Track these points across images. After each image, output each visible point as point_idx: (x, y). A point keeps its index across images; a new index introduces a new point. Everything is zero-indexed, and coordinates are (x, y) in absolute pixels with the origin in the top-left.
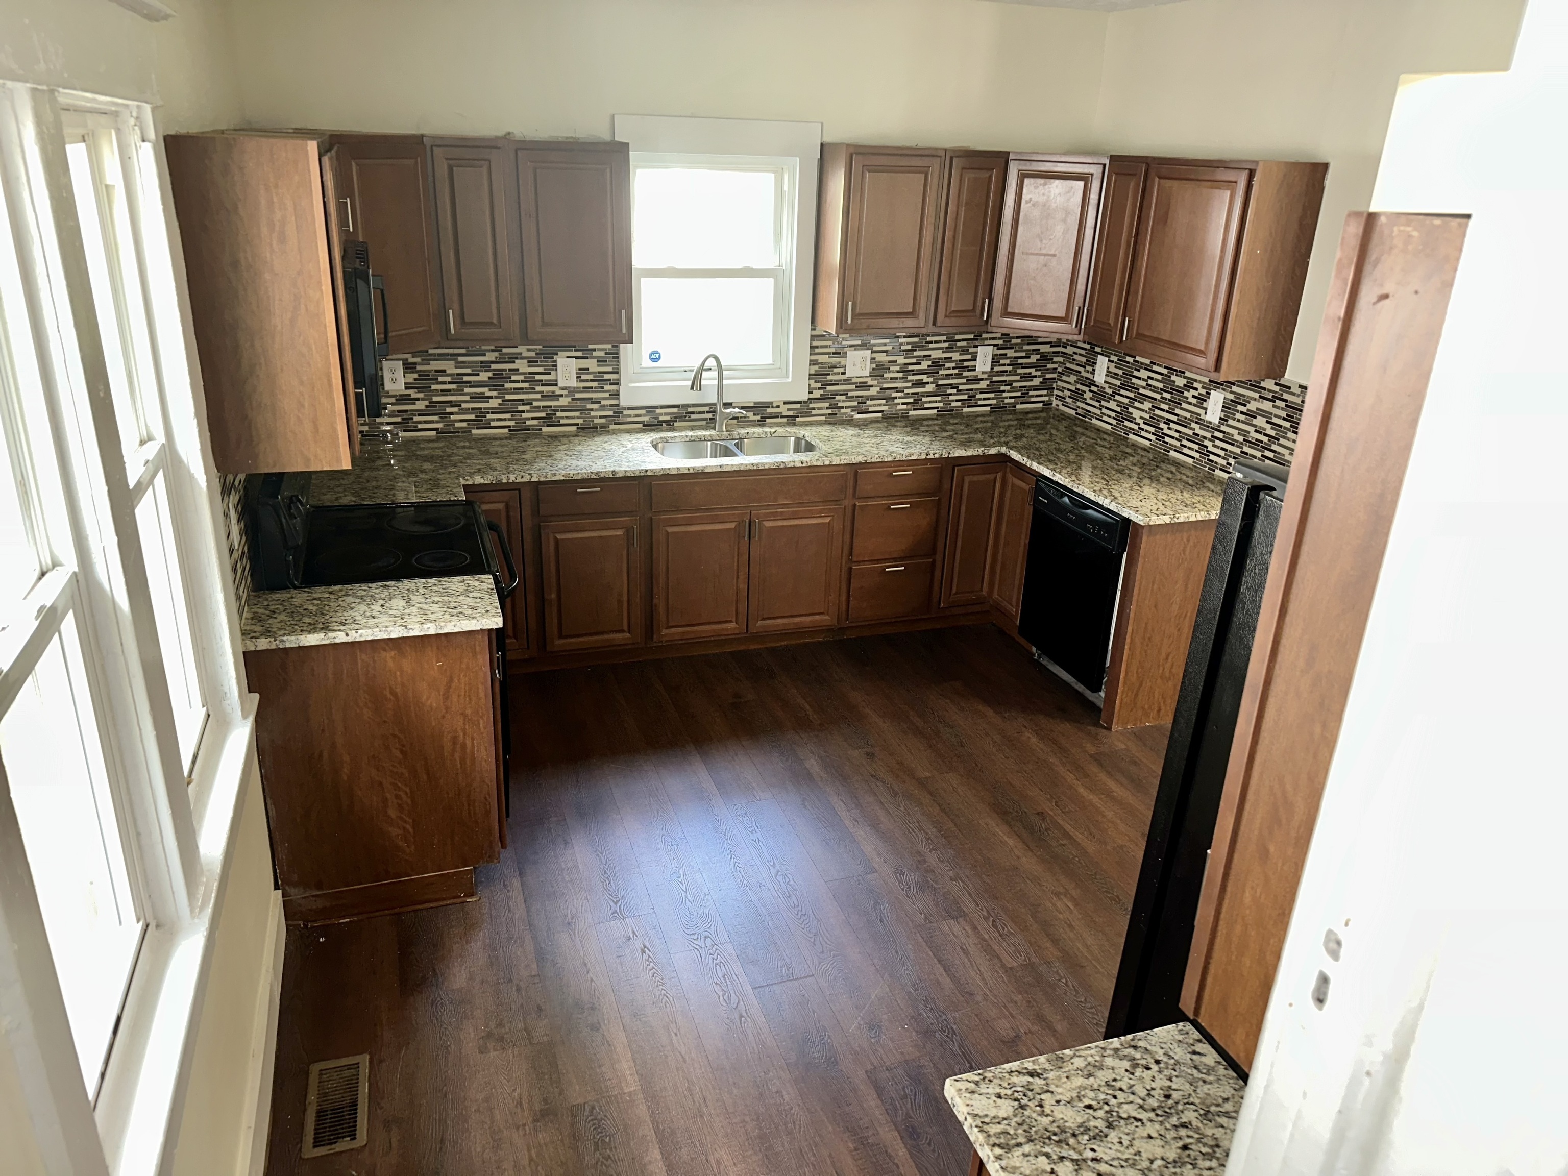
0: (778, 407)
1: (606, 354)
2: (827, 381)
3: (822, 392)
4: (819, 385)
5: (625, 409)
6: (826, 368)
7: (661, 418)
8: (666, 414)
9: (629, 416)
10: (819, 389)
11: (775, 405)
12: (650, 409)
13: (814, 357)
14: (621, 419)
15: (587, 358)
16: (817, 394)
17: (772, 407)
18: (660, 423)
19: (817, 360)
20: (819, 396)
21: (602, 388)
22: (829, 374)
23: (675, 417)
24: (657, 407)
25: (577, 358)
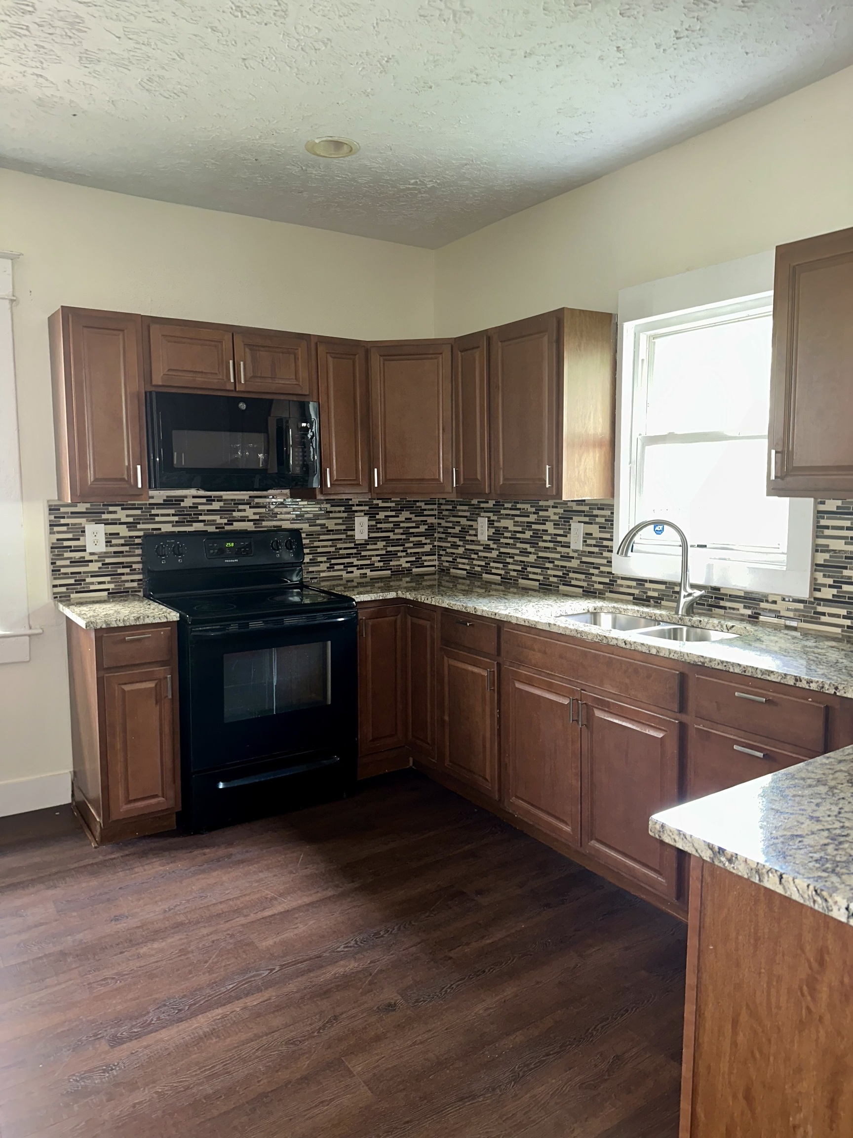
0: (775, 602)
1: (606, 520)
2: (842, 577)
3: (834, 591)
4: (830, 581)
5: (618, 578)
6: (842, 557)
7: (650, 594)
8: (654, 590)
9: (622, 586)
10: (830, 586)
11: (770, 600)
12: (641, 582)
13: (821, 541)
14: (616, 588)
15: (591, 523)
16: (828, 593)
17: (767, 601)
18: (649, 598)
19: (828, 546)
20: (830, 597)
21: (602, 554)
22: (846, 568)
23: (663, 595)
24: (646, 581)
25: (585, 523)
